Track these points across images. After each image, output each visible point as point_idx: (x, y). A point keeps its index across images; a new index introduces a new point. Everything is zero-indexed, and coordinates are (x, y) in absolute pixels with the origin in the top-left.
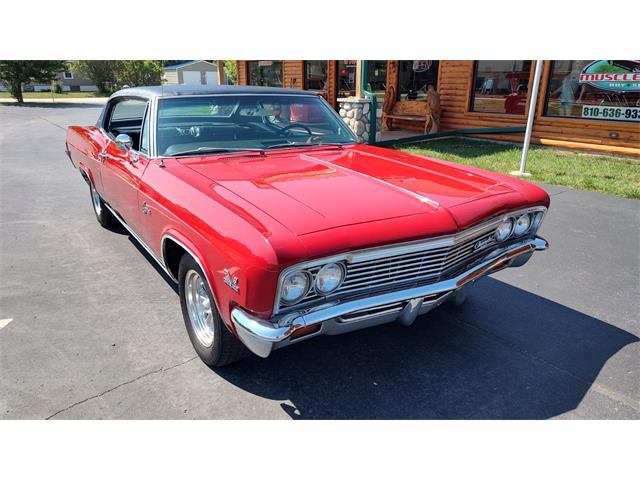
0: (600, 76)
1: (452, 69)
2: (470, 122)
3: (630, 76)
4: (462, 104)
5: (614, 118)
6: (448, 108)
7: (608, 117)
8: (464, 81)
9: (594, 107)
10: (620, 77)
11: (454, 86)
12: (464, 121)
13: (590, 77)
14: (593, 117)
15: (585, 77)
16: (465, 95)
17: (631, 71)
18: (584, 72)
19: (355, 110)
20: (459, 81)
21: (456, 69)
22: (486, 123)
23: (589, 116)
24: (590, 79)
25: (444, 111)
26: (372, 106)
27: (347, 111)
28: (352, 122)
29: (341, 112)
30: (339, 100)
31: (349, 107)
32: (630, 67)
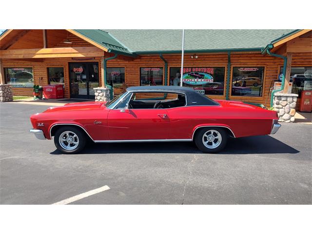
1: (131, 76)
2: (142, 96)
3: (196, 80)
8: (137, 80)
10: (193, 80)
19: (104, 93)
24: (184, 81)
26: (111, 91)
27: (99, 93)
28: (103, 98)
29: (96, 94)
30: (94, 89)
31: (100, 92)
32: (196, 77)
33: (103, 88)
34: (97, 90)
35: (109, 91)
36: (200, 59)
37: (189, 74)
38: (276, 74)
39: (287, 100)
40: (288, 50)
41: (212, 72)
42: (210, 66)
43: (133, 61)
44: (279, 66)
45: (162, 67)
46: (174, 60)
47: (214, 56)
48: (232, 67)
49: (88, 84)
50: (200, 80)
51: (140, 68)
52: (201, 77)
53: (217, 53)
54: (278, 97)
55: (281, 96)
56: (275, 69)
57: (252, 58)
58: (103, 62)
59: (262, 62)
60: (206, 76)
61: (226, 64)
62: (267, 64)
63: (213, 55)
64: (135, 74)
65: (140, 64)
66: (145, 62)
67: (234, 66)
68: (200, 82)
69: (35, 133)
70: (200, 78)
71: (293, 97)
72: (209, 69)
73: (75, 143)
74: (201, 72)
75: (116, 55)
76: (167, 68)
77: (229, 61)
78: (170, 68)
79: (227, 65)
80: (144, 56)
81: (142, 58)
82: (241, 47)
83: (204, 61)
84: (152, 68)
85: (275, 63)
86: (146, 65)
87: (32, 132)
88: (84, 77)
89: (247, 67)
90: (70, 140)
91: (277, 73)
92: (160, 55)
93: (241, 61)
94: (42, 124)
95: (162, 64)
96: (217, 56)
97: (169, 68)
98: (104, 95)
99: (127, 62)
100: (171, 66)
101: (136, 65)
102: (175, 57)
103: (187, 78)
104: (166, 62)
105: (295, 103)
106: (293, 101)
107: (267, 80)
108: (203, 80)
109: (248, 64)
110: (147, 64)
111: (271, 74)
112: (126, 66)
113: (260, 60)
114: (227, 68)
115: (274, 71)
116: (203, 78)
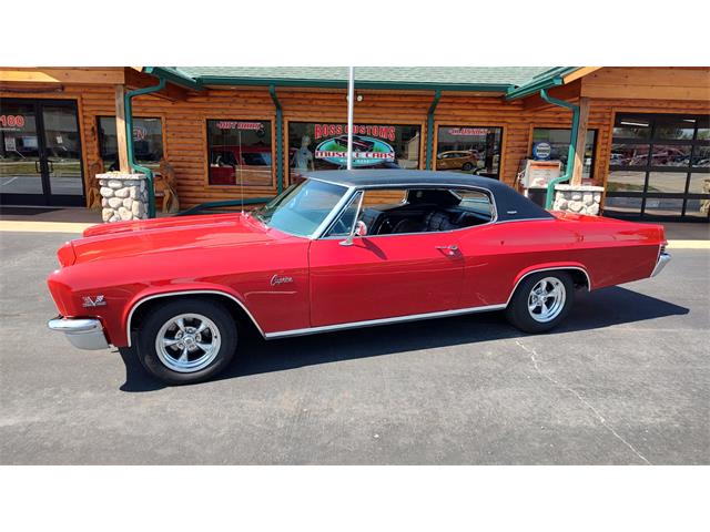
0: (331, 153)
1: (180, 140)
2: (213, 195)
4: (201, 177)
6: (185, 182)
8: (198, 153)
11: (186, 158)
12: (207, 194)
13: (324, 154)
15: (319, 154)
16: (202, 168)
18: (319, 149)
20: (192, 153)
21: (185, 140)
22: (231, 195)
24: (324, 156)
25: (179, 184)
26: (149, 183)
27: (115, 189)
28: (127, 202)
29: (104, 191)
30: (98, 176)
31: (118, 185)
33: (123, 174)
34: (107, 180)
35: (143, 184)
36: (364, 104)
37: (336, 140)
38: (525, 143)
39: (581, 200)
40: (584, 92)
41: (392, 137)
42: (388, 122)
43: (186, 101)
44: (531, 127)
45: (270, 121)
46: (300, 104)
47: (398, 99)
48: (436, 127)
49: (44, 162)
50: (363, 155)
51: (207, 120)
52: (367, 147)
53: (402, 92)
54: (561, 191)
55: (570, 191)
56: (522, 132)
57: (480, 107)
58: (120, 101)
59: (498, 117)
60: (378, 144)
61: (422, 117)
62: (509, 121)
63: (395, 95)
64: (192, 137)
65: (207, 109)
66: (220, 106)
67: (441, 123)
68: (364, 158)
69: (68, 331)
70: (363, 150)
71: (593, 192)
72: (384, 127)
73: (203, 347)
74: (365, 135)
75: (162, 84)
76: (283, 123)
77: (431, 112)
78: (290, 122)
79: (427, 121)
80: (219, 90)
81: (212, 94)
82: (464, 81)
83: (373, 110)
84: (238, 121)
85: (524, 119)
86: (223, 114)
87: (56, 329)
88: (32, 142)
89: (468, 127)
90: (188, 341)
91: (527, 140)
92: (271, 88)
93: (457, 113)
94: (100, 298)
95: (267, 112)
96: (404, 99)
97: (286, 123)
98: (133, 194)
99: (169, 104)
100: (291, 119)
101: (197, 112)
102: (301, 96)
103: (333, 148)
104: (279, 108)
105: (596, 206)
106: (594, 201)
107: (508, 157)
108: (370, 155)
109: (470, 119)
110: (227, 109)
111: (517, 144)
112: (165, 113)
113: (494, 111)
114: (426, 126)
115: (523, 138)
116: (371, 151)
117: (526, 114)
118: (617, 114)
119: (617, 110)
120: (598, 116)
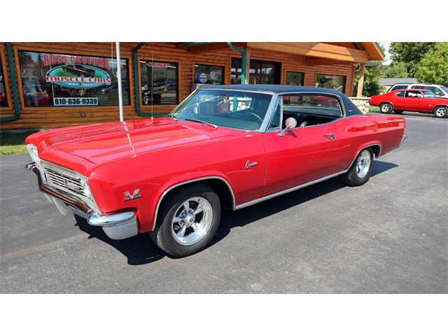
0: (60, 78)
3: (79, 79)
5: (76, 104)
7: (72, 104)
9: (62, 98)
10: (74, 79)
13: (53, 79)
14: (62, 105)
15: (50, 78)
17: (79, 76)
18: (48, 75)
23: (59, 104)
24: (54, 80)
32: (79, 74)
37: (63, 68)
38: (190, 73)
42: (105, 55)
44: (193, 63)
48: (139, 60)
50: (87, 79)
52: (89, 74)
56: (189, 66)
57: (164, 49)
59: (175, 56)
60: (98, 72)
67: (142, 58)
68: (89, 82)
70: (87, 76)
74: (87, 65)
76: (13, 51)
77: (135, 50)
78: (19, 51)
85: (189, 58)
89: (158, 62)
91: (192, 72)
93: (151, 52)
100: (20, 49)
103: (61, 74)
107: (183, 82)
108: (93, 80)
109: (159, 56)
111: (187, 73)
113: (173, 52)
114: (133, 60)
115: (189, 70)
116: (93, 77)
117: (190, 55)
118: (233, 58)
119: (231, 56)
120: (224, 59)
